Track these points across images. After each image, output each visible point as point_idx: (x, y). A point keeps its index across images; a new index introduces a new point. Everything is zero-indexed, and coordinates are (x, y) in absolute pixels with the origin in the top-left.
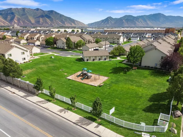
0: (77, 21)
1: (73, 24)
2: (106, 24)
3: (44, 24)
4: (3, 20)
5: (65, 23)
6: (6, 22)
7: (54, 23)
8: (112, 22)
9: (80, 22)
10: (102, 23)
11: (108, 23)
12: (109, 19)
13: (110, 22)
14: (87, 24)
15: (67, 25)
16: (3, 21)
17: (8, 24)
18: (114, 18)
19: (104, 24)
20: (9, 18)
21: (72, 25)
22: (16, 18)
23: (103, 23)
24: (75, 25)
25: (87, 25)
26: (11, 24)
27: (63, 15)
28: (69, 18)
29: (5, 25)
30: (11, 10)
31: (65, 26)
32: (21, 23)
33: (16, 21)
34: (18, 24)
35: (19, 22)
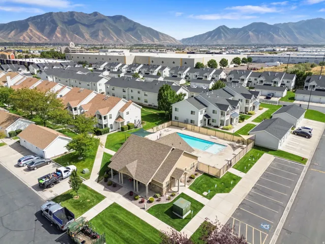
0: (163, 34)
1: (155, 40)
2: (216, 40)
3: (105, 40)
4: (38, 33)
5: (141, 39)
6: (41, 36)
7: (123, 38)
8: (227, 36)
9: (167, 36)
10: (208, 37)
11: (220, 38)
12: (222, 31)
13: (222, 35)
14: (181, 39)
15: (145, 42)
16: (38, 35)
17: (46, 40)
18: (230, 28)
19: (212, 38)
20: (48, 29)
21: (154, 42)
22: (58, 29)
23: (210, 38)
24: (159, 41)
25: (180, 41)
26: (51, 40)
27: (139, 25)
28: (150, 30)
29: (41, 42)
30: (50, 15)
31: (142, 43)
32: (67, 38)
33: (59, 35)
34: (63, 40)
35: (64, 37)
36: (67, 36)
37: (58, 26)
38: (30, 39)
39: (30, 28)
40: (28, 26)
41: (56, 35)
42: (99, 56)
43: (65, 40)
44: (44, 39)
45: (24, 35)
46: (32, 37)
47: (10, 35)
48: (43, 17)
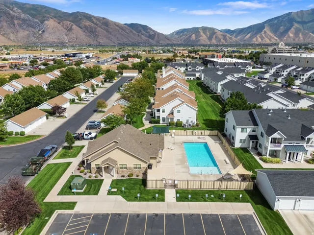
6: (273, 36)
16: (270, 36)
17: (276, 40)
20: (282, 29)
29: (271, 42)
30: (289, 15)
32: (300, 38)
33: (291, 35)
34: (294, 40)
35: (296, 37)
36: (300, 35)
37: (293, 26)
38: (262, 40)
39: (265, 30)
40: (264, 28)
41: (289, 35)
42: (291, 57)
43: (297, 39)
44: (274, 39)
45: (258, 36)
46: (264, 38)
47: (247, 37)
48: (281, 19)
